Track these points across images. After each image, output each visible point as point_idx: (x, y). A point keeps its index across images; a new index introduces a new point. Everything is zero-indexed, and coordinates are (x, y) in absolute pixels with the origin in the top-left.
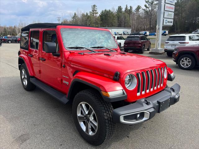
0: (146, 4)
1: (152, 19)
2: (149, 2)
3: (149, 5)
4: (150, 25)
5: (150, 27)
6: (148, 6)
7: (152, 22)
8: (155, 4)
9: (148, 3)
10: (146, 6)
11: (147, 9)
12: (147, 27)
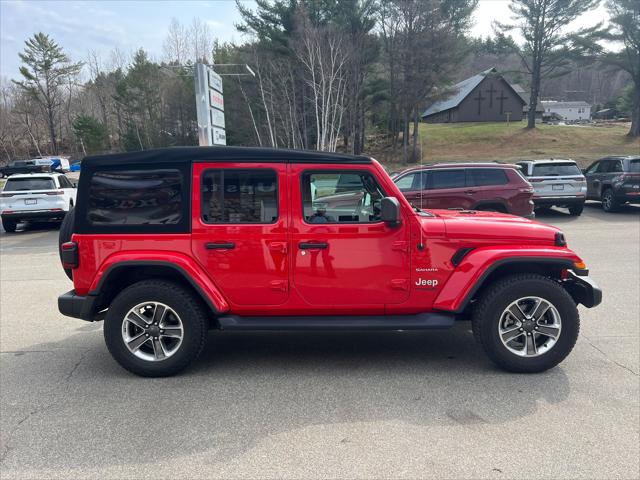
0: (26, 65)
1: (57, 116)
2: (33, 60)
3: (36, 69)
4: (54, 136)
5: (54, 141)
6: (34, 74)
7: (58, 126)
8: (56, 70)
9: (33, 64)
10: (24, 72)
11: (32, 81)
12: (44, 142)
